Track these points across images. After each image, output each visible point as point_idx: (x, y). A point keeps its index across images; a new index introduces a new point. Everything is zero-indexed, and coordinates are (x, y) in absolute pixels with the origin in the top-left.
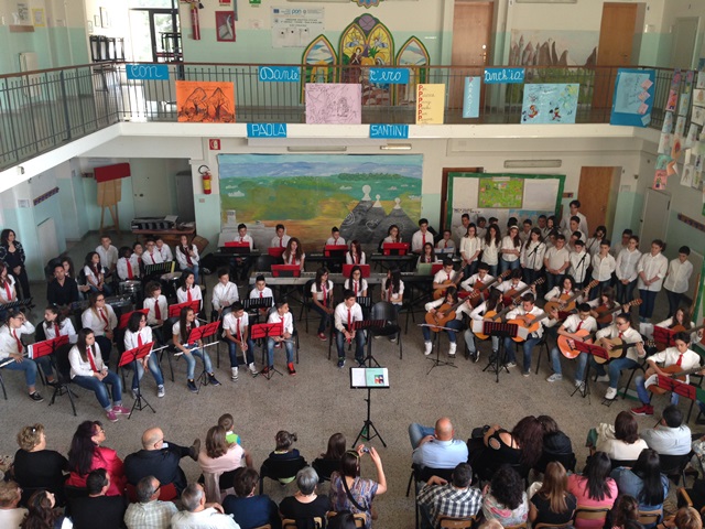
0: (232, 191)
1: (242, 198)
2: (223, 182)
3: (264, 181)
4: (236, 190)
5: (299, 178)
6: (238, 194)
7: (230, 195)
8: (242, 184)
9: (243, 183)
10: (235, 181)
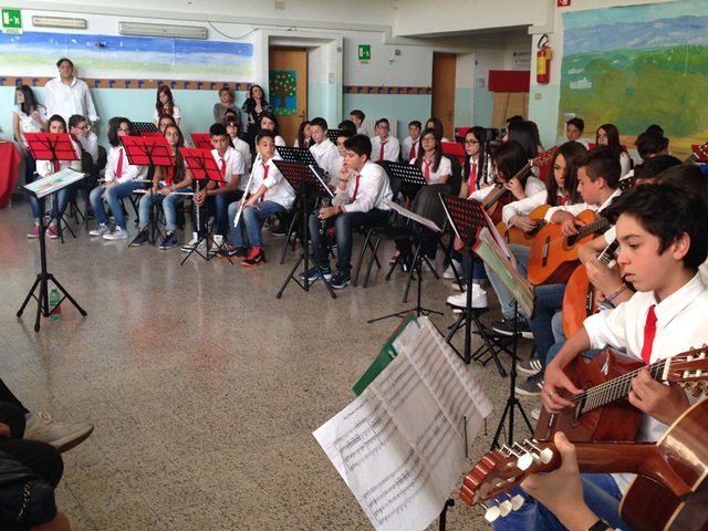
0: (575, 78)
1: (586, 90)
2: (568, 62)
3: (622, 58)
4: (580, 76)
5: (677, 50)
6: (584, 84)
7: (573, 86)
8: (591, 65)
9: (593, 62)
10: (583, 57)
